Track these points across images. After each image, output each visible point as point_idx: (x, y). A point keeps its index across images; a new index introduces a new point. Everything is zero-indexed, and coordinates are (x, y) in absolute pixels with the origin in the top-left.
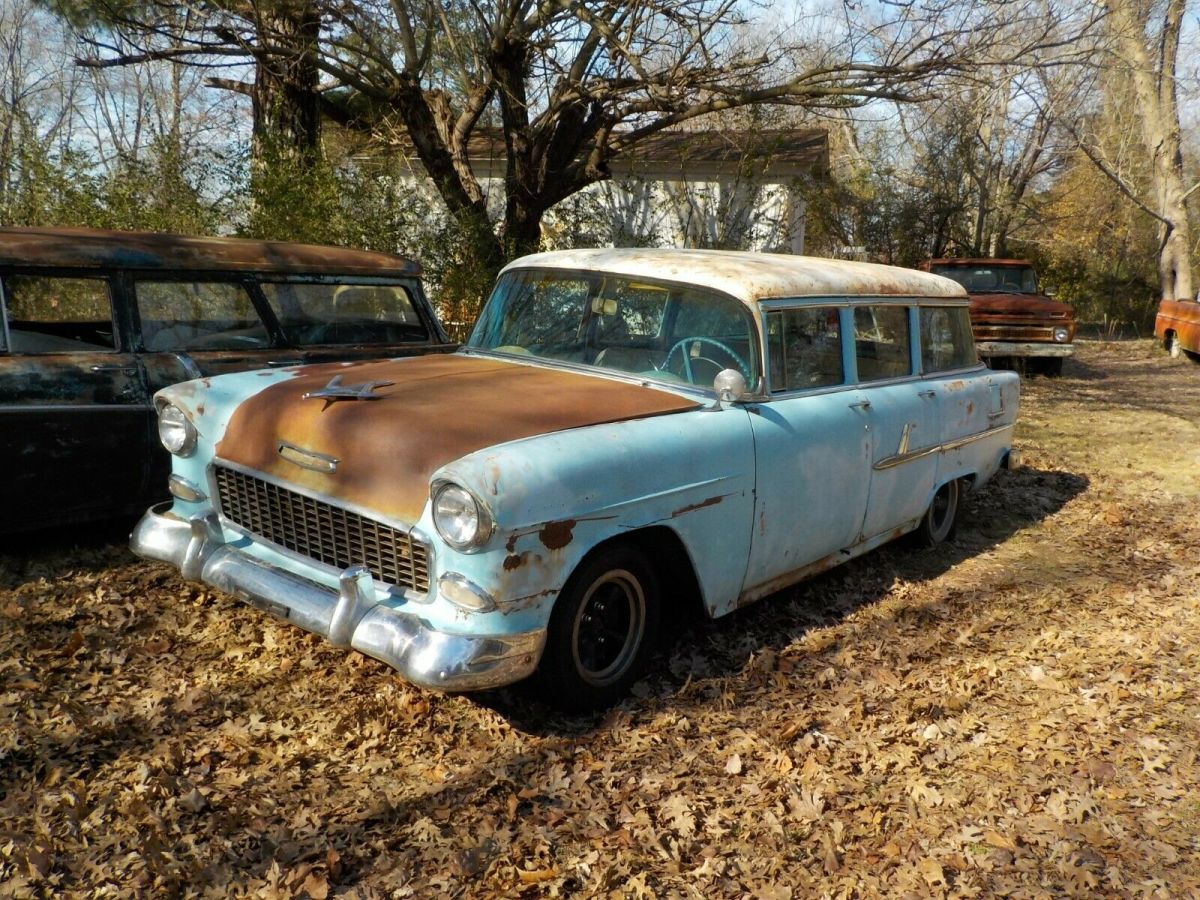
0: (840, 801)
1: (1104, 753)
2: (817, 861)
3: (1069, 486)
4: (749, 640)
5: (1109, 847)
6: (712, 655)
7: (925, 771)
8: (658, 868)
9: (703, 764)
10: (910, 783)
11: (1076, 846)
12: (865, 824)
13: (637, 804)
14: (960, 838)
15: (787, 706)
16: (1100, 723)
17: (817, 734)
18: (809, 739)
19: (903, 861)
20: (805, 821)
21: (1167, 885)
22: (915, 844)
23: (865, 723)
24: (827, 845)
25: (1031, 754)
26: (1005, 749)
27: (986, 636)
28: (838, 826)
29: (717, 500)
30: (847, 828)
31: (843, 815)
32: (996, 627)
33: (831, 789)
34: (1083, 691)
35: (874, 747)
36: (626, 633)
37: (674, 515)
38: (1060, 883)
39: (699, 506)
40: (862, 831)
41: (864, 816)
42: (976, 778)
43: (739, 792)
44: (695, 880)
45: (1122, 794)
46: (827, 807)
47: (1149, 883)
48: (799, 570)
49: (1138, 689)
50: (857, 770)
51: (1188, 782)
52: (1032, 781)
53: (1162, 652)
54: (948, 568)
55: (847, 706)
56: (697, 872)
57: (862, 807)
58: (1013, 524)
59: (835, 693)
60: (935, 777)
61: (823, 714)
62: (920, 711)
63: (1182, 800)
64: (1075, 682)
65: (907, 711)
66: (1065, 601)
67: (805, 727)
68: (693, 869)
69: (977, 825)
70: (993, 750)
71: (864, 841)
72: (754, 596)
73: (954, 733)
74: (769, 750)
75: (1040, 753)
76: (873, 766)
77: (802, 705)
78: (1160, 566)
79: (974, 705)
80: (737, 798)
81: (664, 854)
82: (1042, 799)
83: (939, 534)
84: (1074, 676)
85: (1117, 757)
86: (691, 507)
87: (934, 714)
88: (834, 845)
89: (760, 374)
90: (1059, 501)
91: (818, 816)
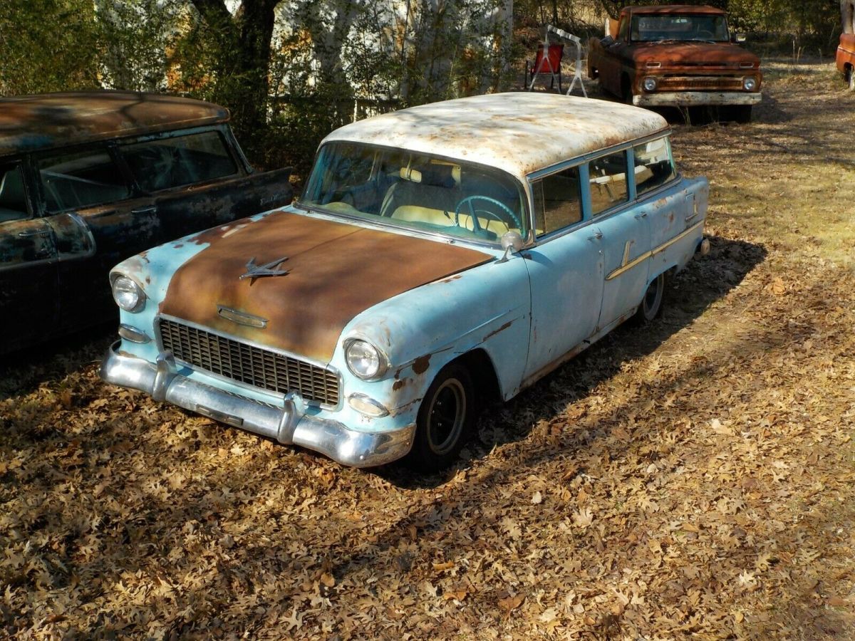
0: (601, 514)
1: (752, 473)
2: (592, 547)
3: (749, 256)
4: (528, 414)
5: (749, 526)
6: (506, 426)
7: (648, 492)
8: (506, 558)
9: (517, 499)
10: (641, 500)
11: (732, 526)
12: (617, 525)
13: (484, 525)
14: (669, 528)
15: (561, 458)
16: (751, 455)
17: (583, 475)
18: (579, 479)
19: (639, 542)
20: (583, 527)
21: (777, 542)
22: (645, 534)
23: (611, 466)
24: (597, 538)
25: (710, 477)
26: (694, 475)
27: (684, 399)
28: (602, 528)
29: (508, 325)
30: (607, 528)
31: (603, 521)
32: (691, 391)
33: (596, 507)
34: (743, 433)
35: (618, 480)
36: (453, 419)
37: (485, 339)
38: (722, 546)
39: (499, 330)
40: (615, 529)
41: (615, 520)
42: (678, 494)
43: (541, 513)
44: (528, 561)
45: (760, 495)
46: (594, 518)
47: (768, 542)
48: (557, 360)
49: (777, 430)
50: (609, 495)
51: (797, 486)
52: (709, 493)
53: (795, 402)
54: (659, 344)
55: (599, 456)
56: (529, 557)
57: (614, 516)
58: (705, 298)
59: (590, 447)
60: (655, 495)
61: (584, 462)
62: (644, 455)
63: (792, 497)
64: (739, 428)
65: (636, 457)
66: (738, 367)
67: (576, 471)
68: (525, 556)
69: (678, 520)
70: (688, 476)
71: (617, 534)
72: (530, 383)
73: (665, 467)
74: (556, 487)
75: (715, 476)
76: (618, 492)
77: (571, 457)
78: (807, 331)
79: (677, 448)
80: (542, 517)
81: (508, 550)
82: (715, 502)
83: (650, 314)
84: (739, 424)
85: (759, 475)
86: (494, 333)
87: (653, 457)
88: (601, 538)
89: (530, 228)
90: (740, 274)
91: (590, 523)
